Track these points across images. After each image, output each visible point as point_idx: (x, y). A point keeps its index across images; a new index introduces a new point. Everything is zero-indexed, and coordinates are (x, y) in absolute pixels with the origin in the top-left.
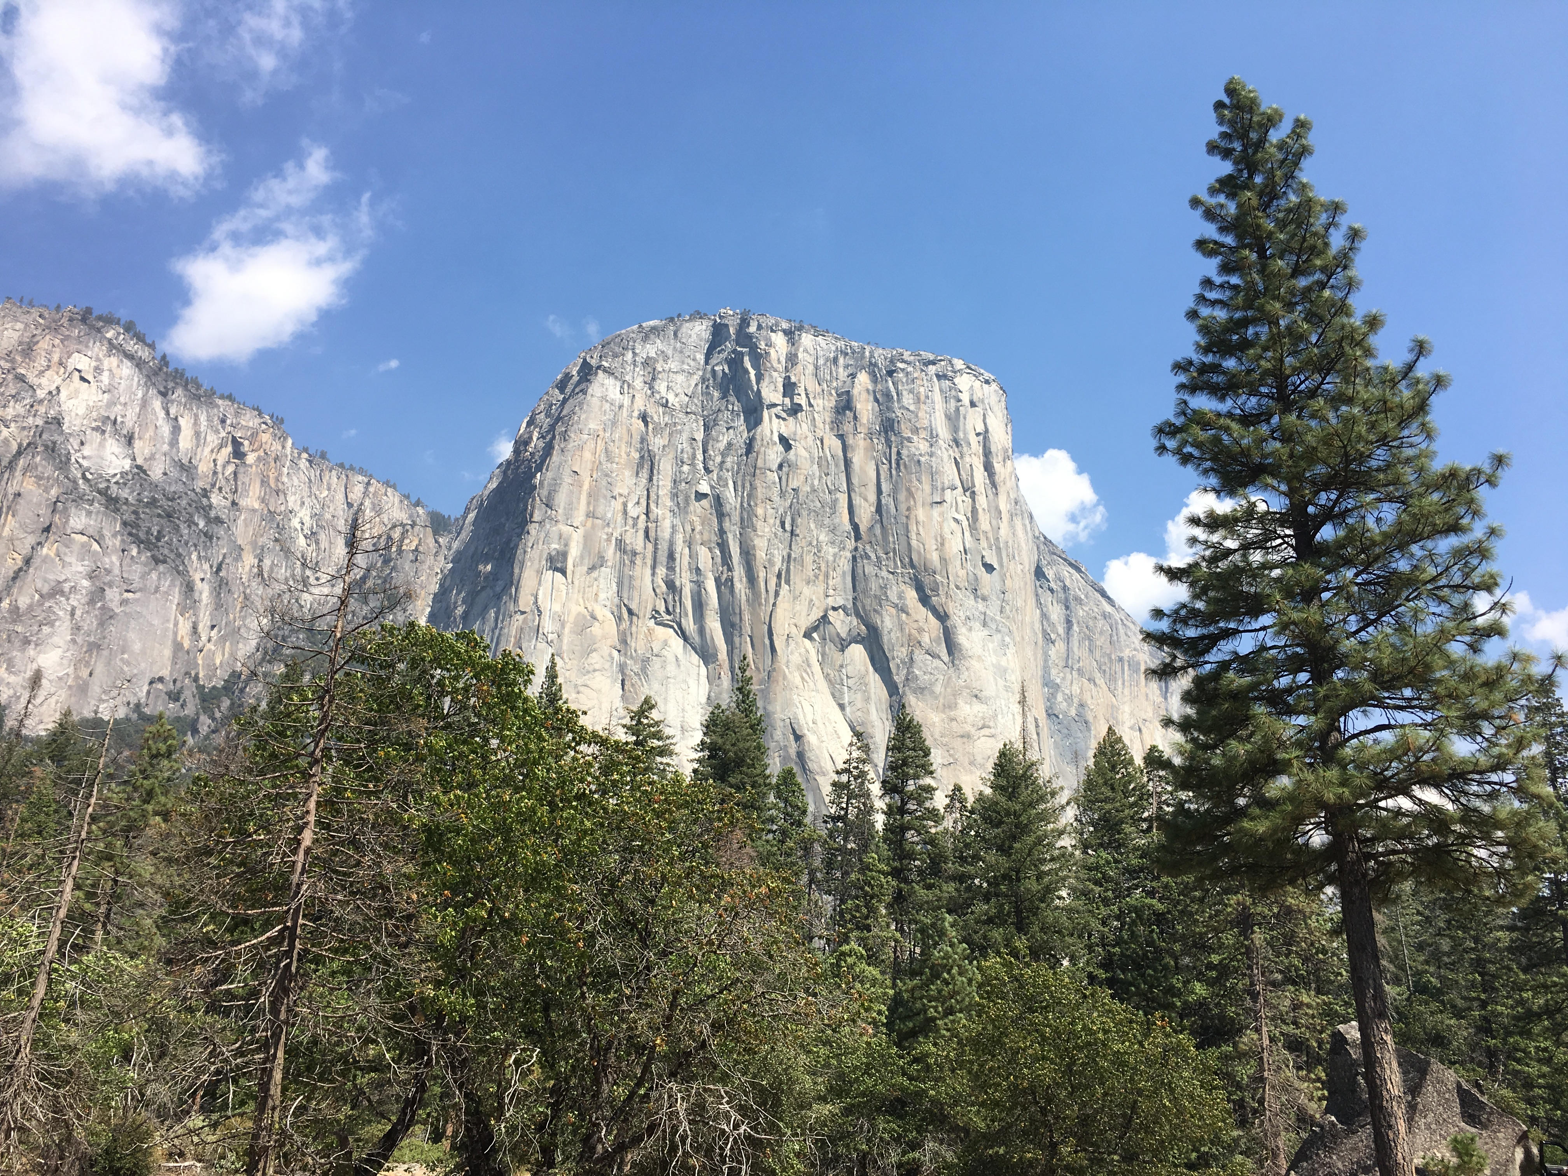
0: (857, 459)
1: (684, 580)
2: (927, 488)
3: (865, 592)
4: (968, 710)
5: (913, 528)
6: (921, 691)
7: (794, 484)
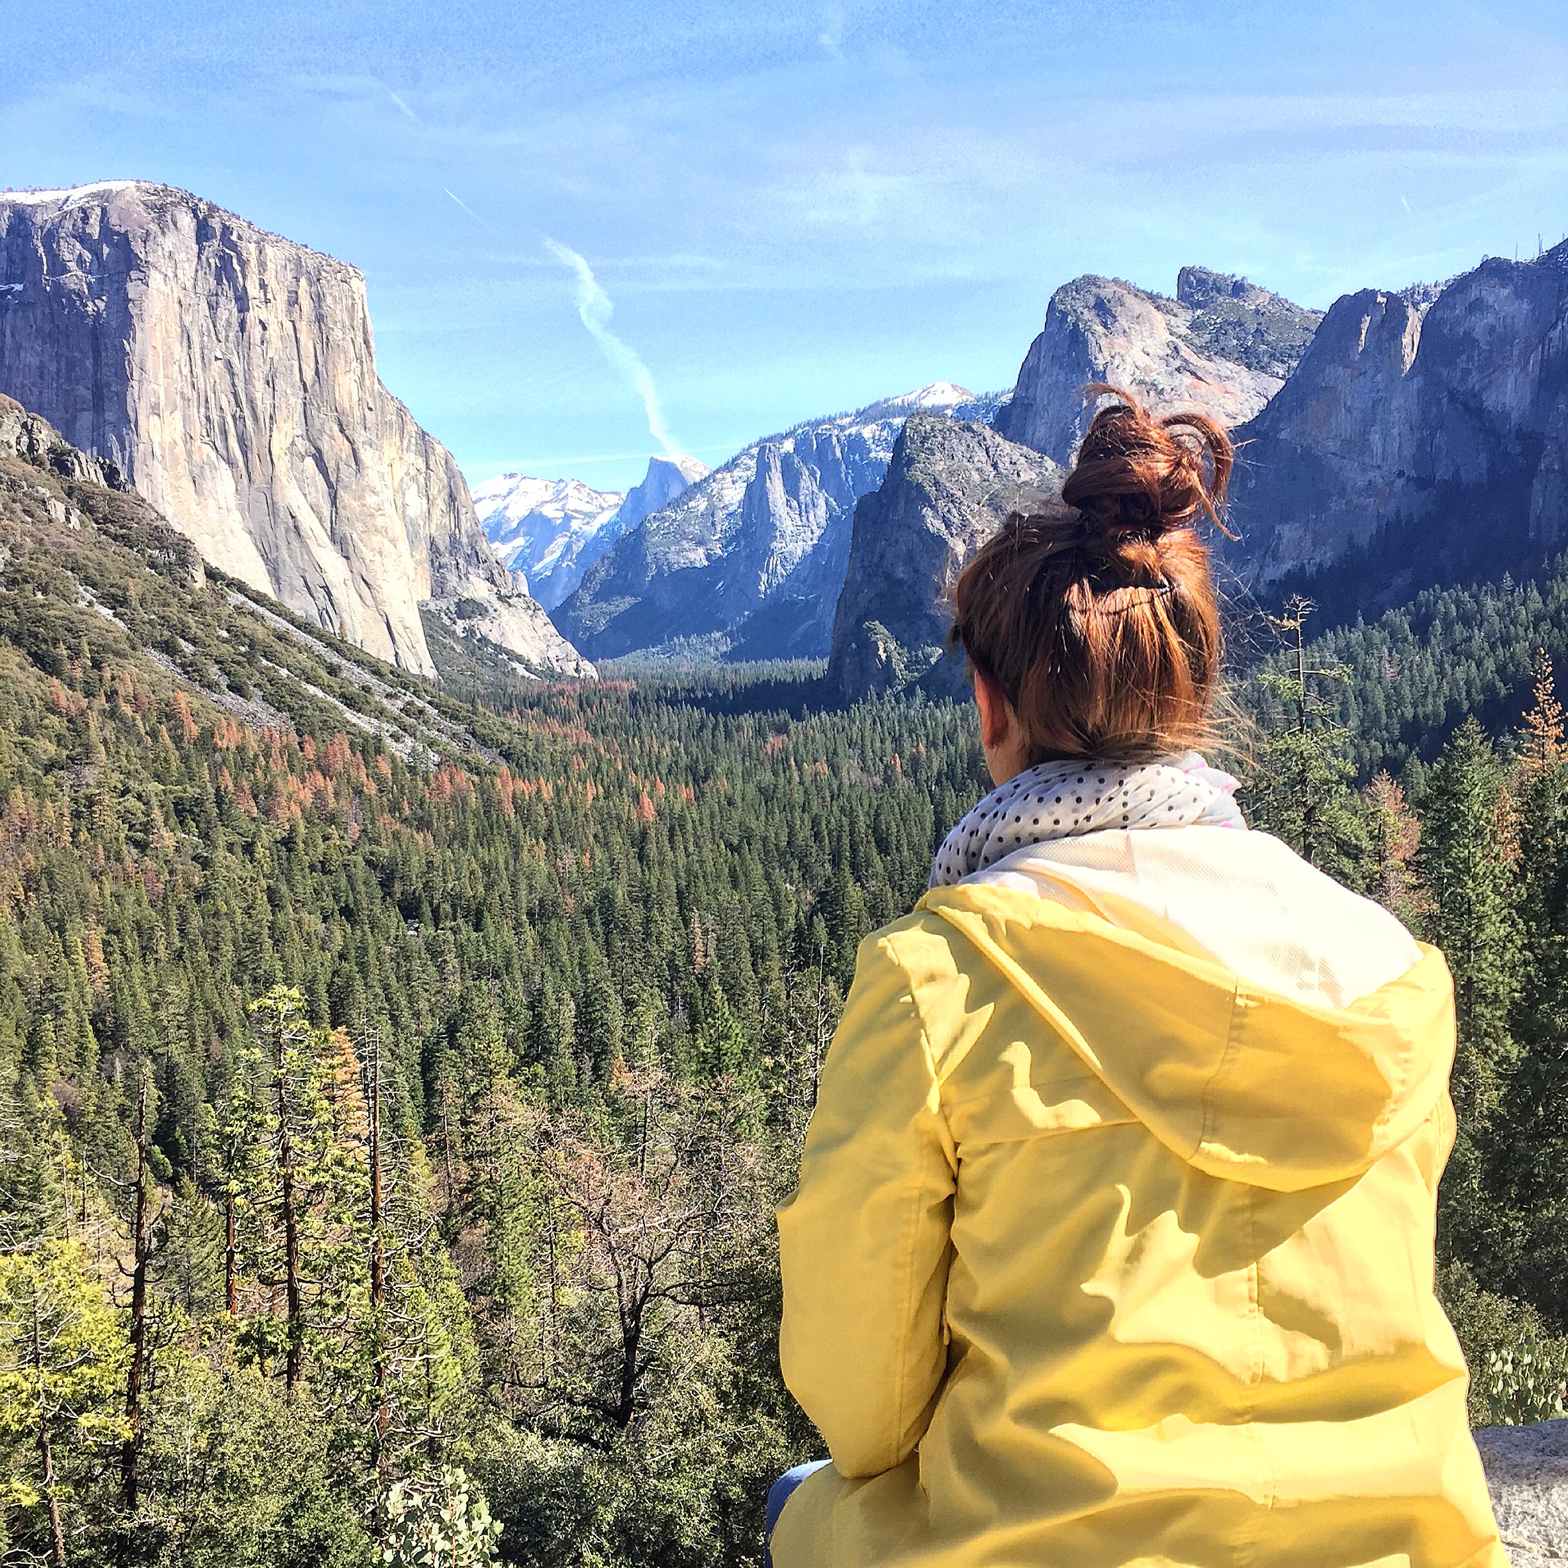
0: (303, 337)
1: (215, 415)
2: (343, 362)
3: (313, 426)
4: (371, 500)
5: (337, 388)
6: (345, 488)
7: (270, 355)
